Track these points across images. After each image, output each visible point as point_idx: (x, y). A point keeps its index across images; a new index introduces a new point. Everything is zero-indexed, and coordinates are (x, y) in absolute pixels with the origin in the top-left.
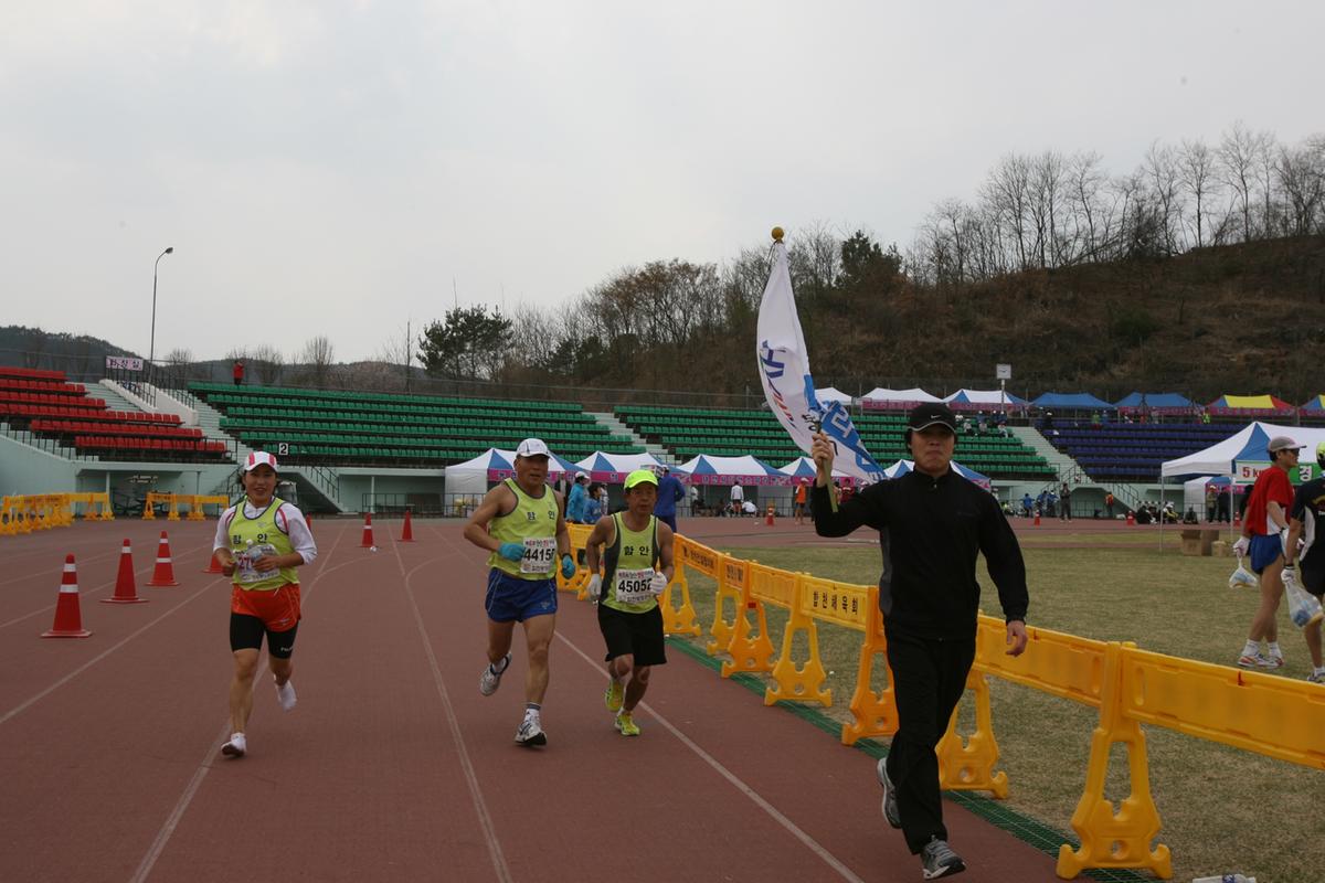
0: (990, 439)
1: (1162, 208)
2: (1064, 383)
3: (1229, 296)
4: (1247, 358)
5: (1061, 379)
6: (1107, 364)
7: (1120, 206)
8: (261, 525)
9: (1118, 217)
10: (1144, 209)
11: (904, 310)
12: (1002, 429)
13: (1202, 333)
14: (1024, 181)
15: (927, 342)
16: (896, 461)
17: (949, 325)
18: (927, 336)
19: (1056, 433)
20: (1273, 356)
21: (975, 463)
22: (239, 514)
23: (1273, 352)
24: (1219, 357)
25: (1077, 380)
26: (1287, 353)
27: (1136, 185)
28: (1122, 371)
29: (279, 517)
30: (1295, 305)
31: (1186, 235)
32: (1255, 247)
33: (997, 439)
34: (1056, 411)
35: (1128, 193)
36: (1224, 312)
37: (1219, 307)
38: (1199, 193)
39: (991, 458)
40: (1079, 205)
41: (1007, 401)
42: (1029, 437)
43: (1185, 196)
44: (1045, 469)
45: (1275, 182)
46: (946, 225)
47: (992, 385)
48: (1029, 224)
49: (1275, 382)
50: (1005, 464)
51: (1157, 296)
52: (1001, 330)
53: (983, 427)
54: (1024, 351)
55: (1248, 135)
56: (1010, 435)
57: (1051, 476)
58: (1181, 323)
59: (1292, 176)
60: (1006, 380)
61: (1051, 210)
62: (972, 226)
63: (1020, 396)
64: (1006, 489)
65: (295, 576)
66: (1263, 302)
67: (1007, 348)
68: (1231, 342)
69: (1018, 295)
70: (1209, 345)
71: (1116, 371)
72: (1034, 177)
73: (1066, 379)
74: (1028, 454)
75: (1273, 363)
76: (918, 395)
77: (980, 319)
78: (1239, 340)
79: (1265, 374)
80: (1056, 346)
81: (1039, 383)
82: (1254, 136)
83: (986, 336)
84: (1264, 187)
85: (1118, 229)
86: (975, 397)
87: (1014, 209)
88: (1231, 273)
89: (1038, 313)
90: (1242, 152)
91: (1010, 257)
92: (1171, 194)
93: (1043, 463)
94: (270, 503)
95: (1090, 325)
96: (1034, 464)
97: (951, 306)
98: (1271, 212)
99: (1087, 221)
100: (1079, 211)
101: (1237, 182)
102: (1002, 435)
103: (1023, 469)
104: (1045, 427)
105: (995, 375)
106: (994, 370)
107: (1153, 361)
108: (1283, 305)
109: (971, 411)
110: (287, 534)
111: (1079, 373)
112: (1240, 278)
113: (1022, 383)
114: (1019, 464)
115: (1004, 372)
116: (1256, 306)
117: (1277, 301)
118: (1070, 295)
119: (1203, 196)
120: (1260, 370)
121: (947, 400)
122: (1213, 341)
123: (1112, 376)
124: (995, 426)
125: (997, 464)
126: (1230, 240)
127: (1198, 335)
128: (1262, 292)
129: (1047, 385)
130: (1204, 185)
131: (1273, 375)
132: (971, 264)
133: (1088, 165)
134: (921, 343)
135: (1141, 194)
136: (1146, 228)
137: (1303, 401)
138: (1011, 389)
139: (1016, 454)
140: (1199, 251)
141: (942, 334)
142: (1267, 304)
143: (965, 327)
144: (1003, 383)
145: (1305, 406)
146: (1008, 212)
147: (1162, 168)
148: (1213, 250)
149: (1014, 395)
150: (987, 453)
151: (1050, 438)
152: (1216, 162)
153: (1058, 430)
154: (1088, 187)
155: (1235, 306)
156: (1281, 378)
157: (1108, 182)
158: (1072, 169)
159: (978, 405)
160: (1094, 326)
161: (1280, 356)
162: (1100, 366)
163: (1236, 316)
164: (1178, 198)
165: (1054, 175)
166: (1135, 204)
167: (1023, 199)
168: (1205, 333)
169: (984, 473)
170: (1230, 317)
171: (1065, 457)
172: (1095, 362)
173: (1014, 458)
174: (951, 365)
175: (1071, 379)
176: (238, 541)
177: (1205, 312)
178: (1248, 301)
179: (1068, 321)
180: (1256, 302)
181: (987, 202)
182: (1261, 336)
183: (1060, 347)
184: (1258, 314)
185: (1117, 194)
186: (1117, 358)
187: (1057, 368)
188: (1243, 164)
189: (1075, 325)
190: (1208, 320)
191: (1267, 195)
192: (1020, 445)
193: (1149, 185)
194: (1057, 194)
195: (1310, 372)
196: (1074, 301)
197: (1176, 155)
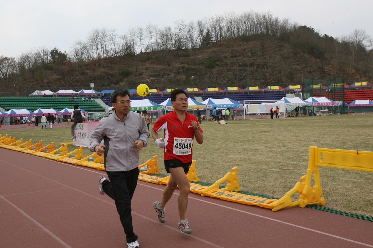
0: (89, 102)
1: (132, 43)
2: (109, 87)
3: (148, 65)
4: (151, 80)
5: (108, 86)
6: (119, 82)
7: (122, 43)
9: (121, 45)
10: (128, 43)
11: (67, 69)
12: (92, 99)
13: (141, 74)
14: (98, 36)
15: (73, 77)
16: (64, 108)
17: (79, 73)
18: (73, 76)
19: (105, 100)
20: (157, 79)
21: (85, 108)
23: (158, 78)
24: (145, 80)
25: (112, 86)
26: (160, 79)
27: (125, 37)
28: (123, 84)
30: (163, 67)
31: (138, 50)
32: (154, 52)
33: (91, 102)
35: (124, 39)
36: (146, 69)
37: (145, 68)
38: (141, 40)
39: (89, 107)
40: (111, 42)
41: (94, 92)
42: (99, 101)
43: (137, 40)
44: (102, 109)
45: (158, 36)
46: (78, 47)
47: (90, 88)
48: (99, 46)
49: (158, 86)
50: (92, 108)
51: (131, 65)
52: (92, 74)
53: (87, 99)
54: (98, 79)
55: (152, 25)
56: (94, 101)
57: (104, 110)
58: (136, 72)
59: (162, 35)
60: (93, 87)
61: (105, 43)
62: (85, 47)
63: (97, 91)
64: (92, 114)
66: (155, 66)
67: (94, 79)
68: (148, 76)
69: (97, 65)
70: (143, 77)
71: (121, 84)
72: (100, 34)
74: (98, 105)
75: (157, 81)
76: (71, 91)
77: (87, 71)
78: (150, 76)
79: (155, 84)
80: (106, 78)
81: (102, 87)
82: (153, 26)
83: (89, 76)
84: (156, 38)
85: (122, 48)
86: (86, 91)
87: (95, 42)
88: (148, 59)
89: (102, 70)
90: (151, 29)
91: (95, 55)
92: (134, 40)
93: (102, 107)
95: (114, 72)
96: (99, 108)
97: (79, 68)
98: (158, 44)
99: (114, 46)
100: (112, 44)
101: (149, 36)
102: (92, 101)
103: (97, 109)
104: (102, 98)
105: (90, 86)
106: (90, 84)
107: (130, 81)
108: (160, 67)
109: (83, 95)
111: (112, 85)
112: (150, 60)
113: (98, 87)
114: (96, 108)
115: (92, 85)
116: (154, 67)
117: (158, 66)
118: (110, 65)
119: (142, 40)
120: (154, 83)
121: (79, 92)
122: (144, 76)
123: (120, 85)
124: (90, 99)
125: (90, 108)
126: (147, 51)
127: (141, 75)
128: (155, 64)
129: (104, 88)
130: (142, 38)
131: (157, 84)
132: (85, 56)
133: (114, 32)
134: (72, 78)
135: (127, 39)
136: (129, 48)
137: (164, 90)
138: (94, 89)
139: (95, 105)
140: (141, 53)
141: (77, 75)
142: (156, 67)
143: (83, 74)
144: (92, 88)
145: (163, 92)
147: (132, 33)
148: (145, 53)
150: (88, 106)
151: (104, 101)
152: (144, 32)
153: (106, 99)
154: (114, 37)
155: (149, 67)
156: (159, 85)
157: (118, 36)
158: (110, 33)
159: (87, 93)
160: (116, 73)
161: (159, 79)
162: (117, 83)
163: (149, 70)
165: (106, 34)
166: (126, 42)
167: (98, 40)
168: (142, 74)
169: (87, 111)
170: (148, 70)
171: (107, 106)
172: (116, 82)
173: (94, 106)
174: (80, 83)
175: (110, 86)
177: (142, 69)
178: (152, 66)
179: (109, 72)
180: (154, 66)
181: (89, 41)
182: (155, 75)
183: (107, 78)
184: (154, 69)
185: (121, 39)
186: (121, 81)
187: (107, 83)
188: (151, 32)
189: (111, 72)
190: (143, 71)
191: (157, 40)
192: (96, 103)
193: (129, 37)
194: (107, 39)
195: (165, 83)
196: (111, 66)
197: (135, 30)
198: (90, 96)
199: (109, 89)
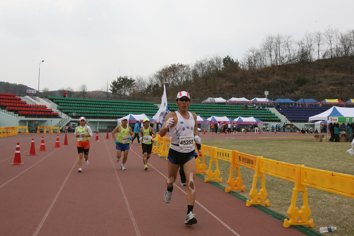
0: (263, 111)
1: (309, 49)
2: (283, 96)
3: (327, 72)
4: (331, 89)
5: (282, 95)
6: (294, 91)
7: (298, 49)
8: (83, 129)
9: (297, 52)
10: (304, 49)
11: (240, 77)
12: (266, 108)
14: (272, 42)
15: (246, 85)
16: (238, 117)
17: (252, 81)
18: (246, 84)
19: (280, 109)
20: (338, 88)
21: (259, 117)
22: (79, 128)
23: (338, 87)
24: (324, 89)
25: (286, 95)
26: (342, 88)
27: (302, 43)
28: (298, 93)
29: (86, 128)
30: (344, 75)
31: (315, 56)
32: (333, 59)
33: (265, 111)
34: (280, 103)
35: (300, 45)
36: (325, 77)
37: (324, 76)
38: (319, 45)
39: (263, 116)
40: (287, 48)
41: (267, 101)
42: (273, 110)
43: (315, 46)
44: (278, 119)
45: (339, 42)
46: (251, 54)
47: (263, 96)
48: (273, 53)
49: (339, 95)
50: (267, 118)
51: (307, 73)
52: (266, 82)
53: (261, 108)
54: (272, 87)
55: (332, 29)
56: (268, 110)
57: (279, 121)
58: (314, 80)
59: (343, 40)
60: (267, 95)
61: (279, 49)
62: (258, 54)
63: (271, 99)
64: (267, 124)
65: (89, 138)
66: (336, 74)
67: (267, 87)
68: (327, 85)
69: (270, 72)
70: (321, 86)
71: (296, 93)
72: (275, 41)
73: (283, 95)
74: (273, 115)
75: (338, 90)
76: (243, 99)
77: (260, 79)
78: (329, 84)
79: (336, 93)
80: (280, 86)
81: (276, 96)
82: (333, 30)
83: (262, 83)
84: (336, 43)
85: (297, 55)
86: (259, 100)
88: (327, 66)
89: (276, 77)
90: (330, 34)
91: (268, 62)
92: (311, 45)
93: (277, 117)
94: (84, 126)
95: (289, 80)
96: (275, 118)
97: (252, 75)
98: (338, 50)
99: (289, 53)
100: (287, 50)
101: (329, 42)
102: (266, 110)
103: (271, 119)
104: (278, 108)
105: (264, 94)
106: (264, 92)
107: (306, 90)
108: (341, 75)
109: (258, 103)
110: (87, 131)
111: (287, 93)
112: (329, 68)
113: (272, 96)
114: (271, 118)
115: (267, 93)
117: (339, 74)
118: (284, 72)
120: (335, 92)
121: (252, 100)
122: (322, 84)
123: (295, 94)
124: (264, 107)
125: (265, 117)
126: (327, 58)
127: (318, 83)
128: (335, 71)
129: (278, 97)
130: (320, 43)
131: (338, 94)
132: (258, 64)
133: (289, 37)
134: (244, 85)
135: (303, 45)
136: (304, 54)
137: (346, 100)
138: (269, 97)
139: (270, 115)
140: (319, 60)
141: (250, 83)
142: (337, 74)
143: (256, 81)
144: (266, 96)
145: (347, 102)
146: (268, 50)
147: (309, 38)
148: (322, 60)
149: (269, 99)
151: (279, 111)
152: (323, 37)
154: (289, 43)
155: (328, 75)
156: (341, 94)
157: (294, 42)
158: (285, 39)
159: (260, 102)
160: (291, 81)
161: (340, 88)
162: (292, 91)
163: (329, 78)
164: (313, 47)
165: (280, 40)
166: (302, 48)
167: (272, 47)
168: (320, 82)
169: (261, 120)
170: (327, 78)
171: (283, 116)
172: (291, 90)
173: (269, 116)
174: (252, 91)
175: (284, 95)
176: (78, 132)
177: (320, 77)
178: (332, 74)
179: (284, 79)
180: (334, 74)
181: (262, 48)
182: (335, 83)
183: (282, 86)
184: (334, 77)
185: (297, 45)
186: (297, 89)
187: (281, 92)
188: (330, 37)
189: (285, 80)
190: (321, 79)
191: (337, 45)
192: (271, 112)
193: (305, 43)
194: (281, 45)
195: (348, 93)
196: (285, 74)
197: (313, 35)
198: (264, 105)
199: (283, 98)
